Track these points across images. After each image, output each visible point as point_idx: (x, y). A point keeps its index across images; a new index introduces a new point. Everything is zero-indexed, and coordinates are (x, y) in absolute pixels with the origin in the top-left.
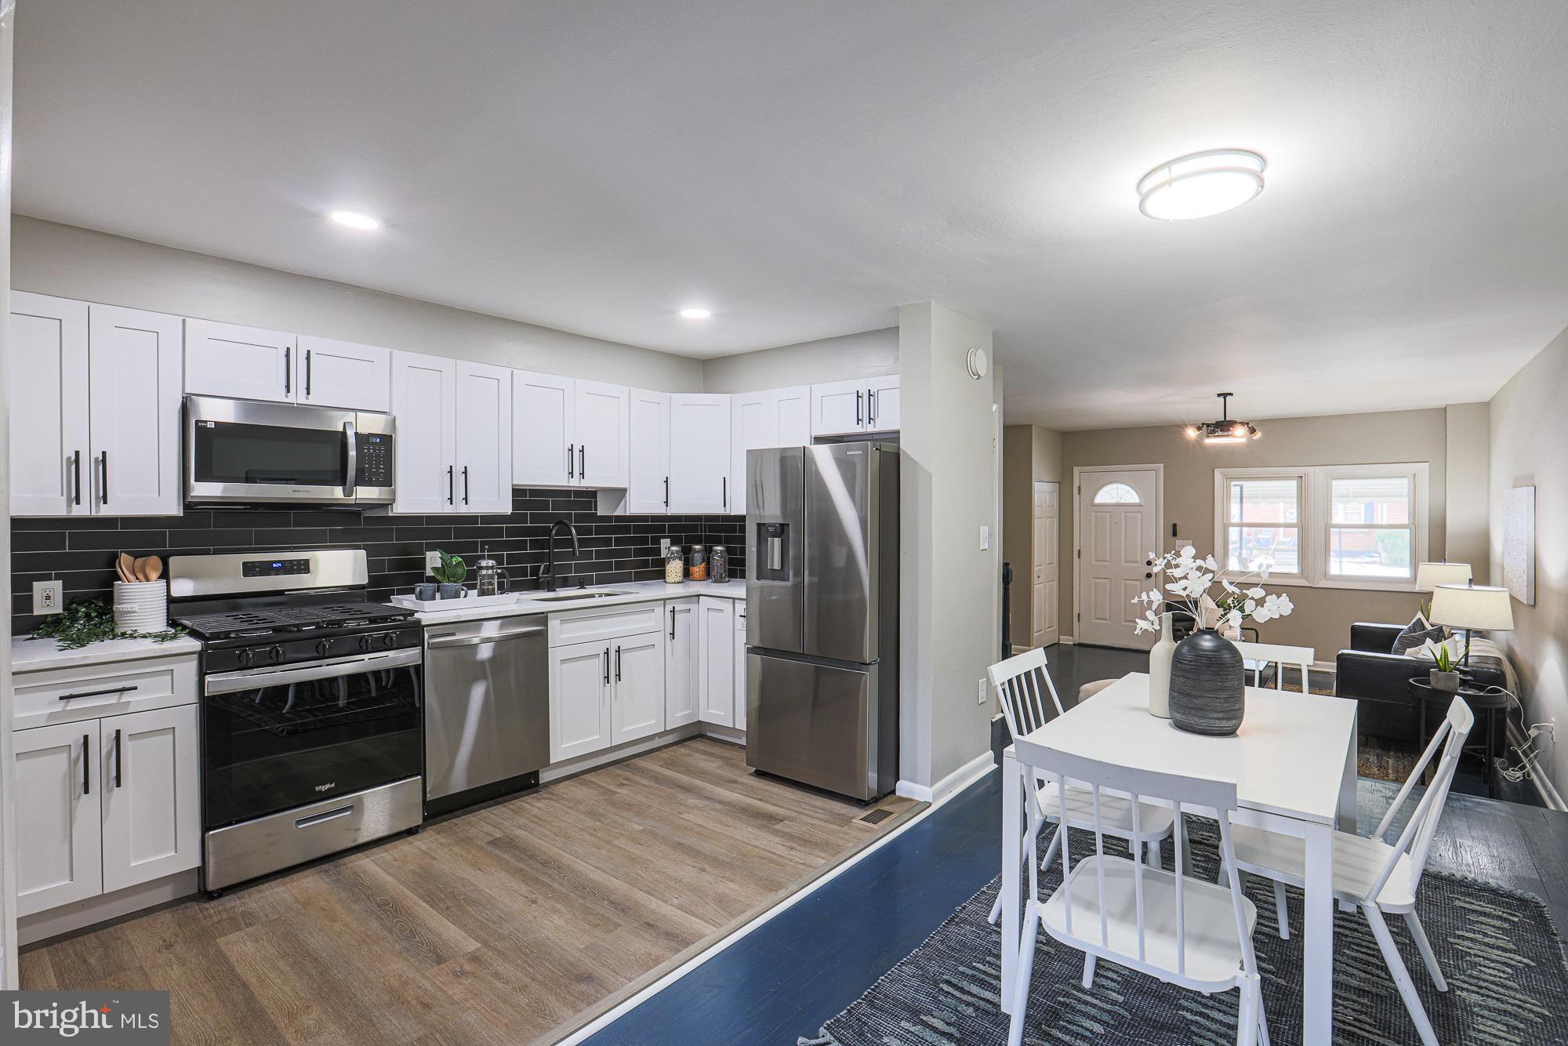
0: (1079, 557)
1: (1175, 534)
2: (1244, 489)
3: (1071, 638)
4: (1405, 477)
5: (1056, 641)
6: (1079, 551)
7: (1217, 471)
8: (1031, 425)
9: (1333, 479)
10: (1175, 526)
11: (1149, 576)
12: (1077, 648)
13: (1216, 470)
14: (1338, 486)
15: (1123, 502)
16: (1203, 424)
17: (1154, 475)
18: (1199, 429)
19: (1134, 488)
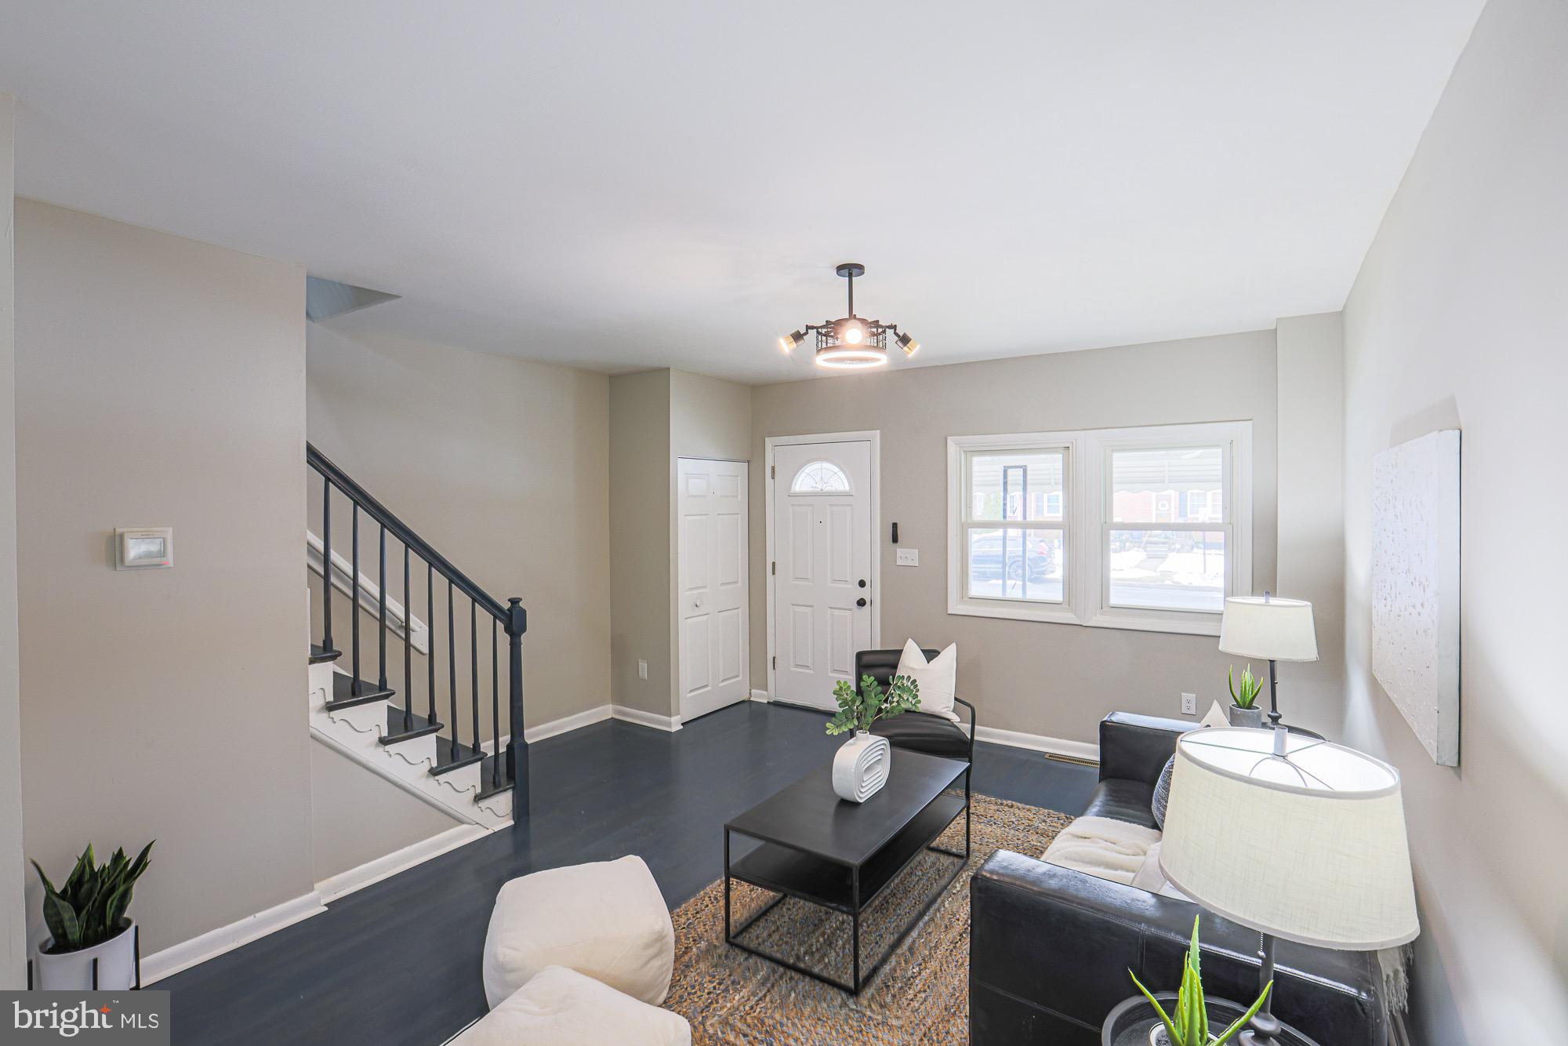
0: (774, 573)
1: (895, 539)
2: (1028, 472)
3: (765, 692)
4: (1218, 446)
5: (745, 697)
6: (774, 563)
7: (950, 440)
8: (669, 369)
9: (1113, 451)
10: (895, 525)
11: (861, 603)
12: (772, 708)
13: (949, 438)
14: (1121, 463)
15: (827, 489)
16: (808, 328)
17: (868, 446)
18: (798, 337)
19: (842, 469)
